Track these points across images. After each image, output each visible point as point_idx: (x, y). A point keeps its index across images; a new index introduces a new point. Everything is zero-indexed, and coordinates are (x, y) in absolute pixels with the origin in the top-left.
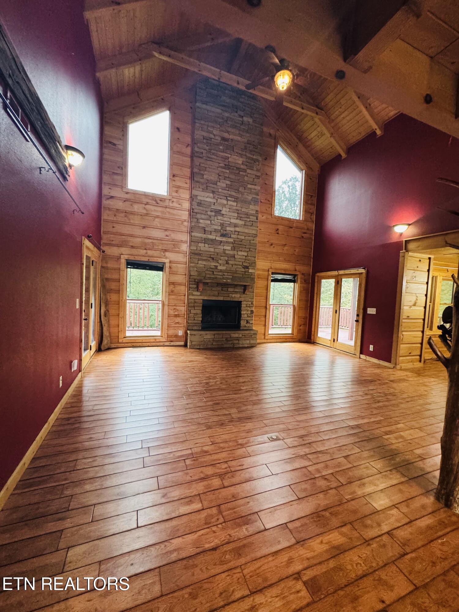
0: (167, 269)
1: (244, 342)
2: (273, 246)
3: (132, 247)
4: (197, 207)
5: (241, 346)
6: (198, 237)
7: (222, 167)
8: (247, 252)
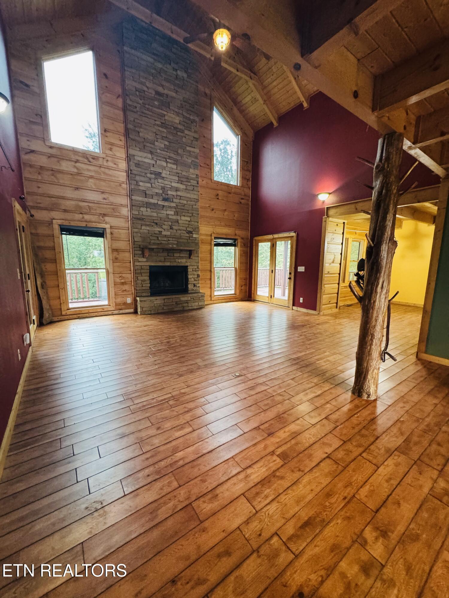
0: (109, 236)
1: (193, 304)
2: (214, 211)
3: (65, 211)
4: (135, 168)
5: (190, 308)
6: (140, 201)
7: (158, 125)
8: (190, 217)
